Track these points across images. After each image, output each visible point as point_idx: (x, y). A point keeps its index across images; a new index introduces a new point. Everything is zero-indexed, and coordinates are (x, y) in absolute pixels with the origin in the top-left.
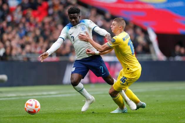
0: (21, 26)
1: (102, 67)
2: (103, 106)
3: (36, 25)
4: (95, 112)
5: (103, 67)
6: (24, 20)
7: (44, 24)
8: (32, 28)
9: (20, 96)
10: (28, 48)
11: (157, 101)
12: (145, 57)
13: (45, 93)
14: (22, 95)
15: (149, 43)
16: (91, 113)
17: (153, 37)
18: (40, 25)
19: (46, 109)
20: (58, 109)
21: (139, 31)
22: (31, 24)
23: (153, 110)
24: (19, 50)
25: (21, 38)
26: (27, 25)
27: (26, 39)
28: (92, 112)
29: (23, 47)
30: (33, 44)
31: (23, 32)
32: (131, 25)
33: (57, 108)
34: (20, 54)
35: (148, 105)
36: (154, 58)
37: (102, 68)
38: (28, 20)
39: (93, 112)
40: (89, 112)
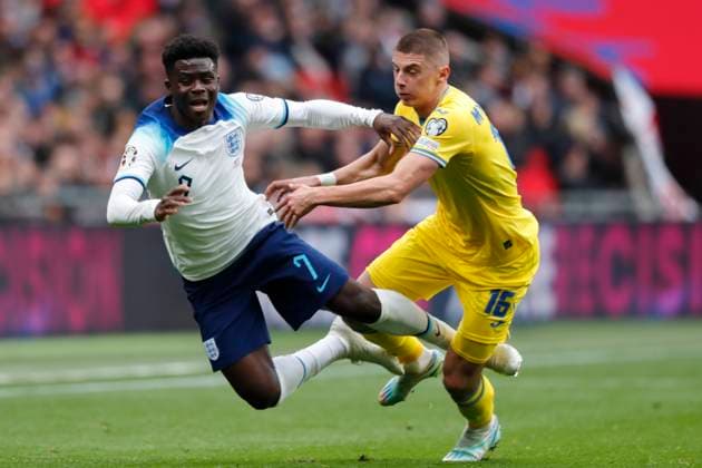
0: (34, 61)
1: (303, 257)
2: (409, 428)
3: (102, 57)
4: (370, 455)
5: (308, 256)
6: (47, 34)
7: (138, 51)
8: (84, 72)
9: (31, 384)
10: (65, 160)
11: (657, 406)
12: (602, 205)
13: (143, 369)
14: (37, 375)
15: (620, 137)
16: (352, 461)
17: (637, 111)
18: (120, 56)
19: (147, 442)
20: (203, 444)
21: (573, 83)
22: (79, 52)
23: (634, 447)
24: (26, 169)
25: (36, 113)
26: (63, 55)
27: (56, 120)
28: (355, 456)
29: (42, 155)
30: (92, 145)
31: (42, 88)
32: (540, 57)
33: (196, 440)
34: (31, 189)
35: (615, 427)
36: (644, 208)
37: (308, 264)
38: (66, 33)
39: (362, 459)
40: (342, 457)
